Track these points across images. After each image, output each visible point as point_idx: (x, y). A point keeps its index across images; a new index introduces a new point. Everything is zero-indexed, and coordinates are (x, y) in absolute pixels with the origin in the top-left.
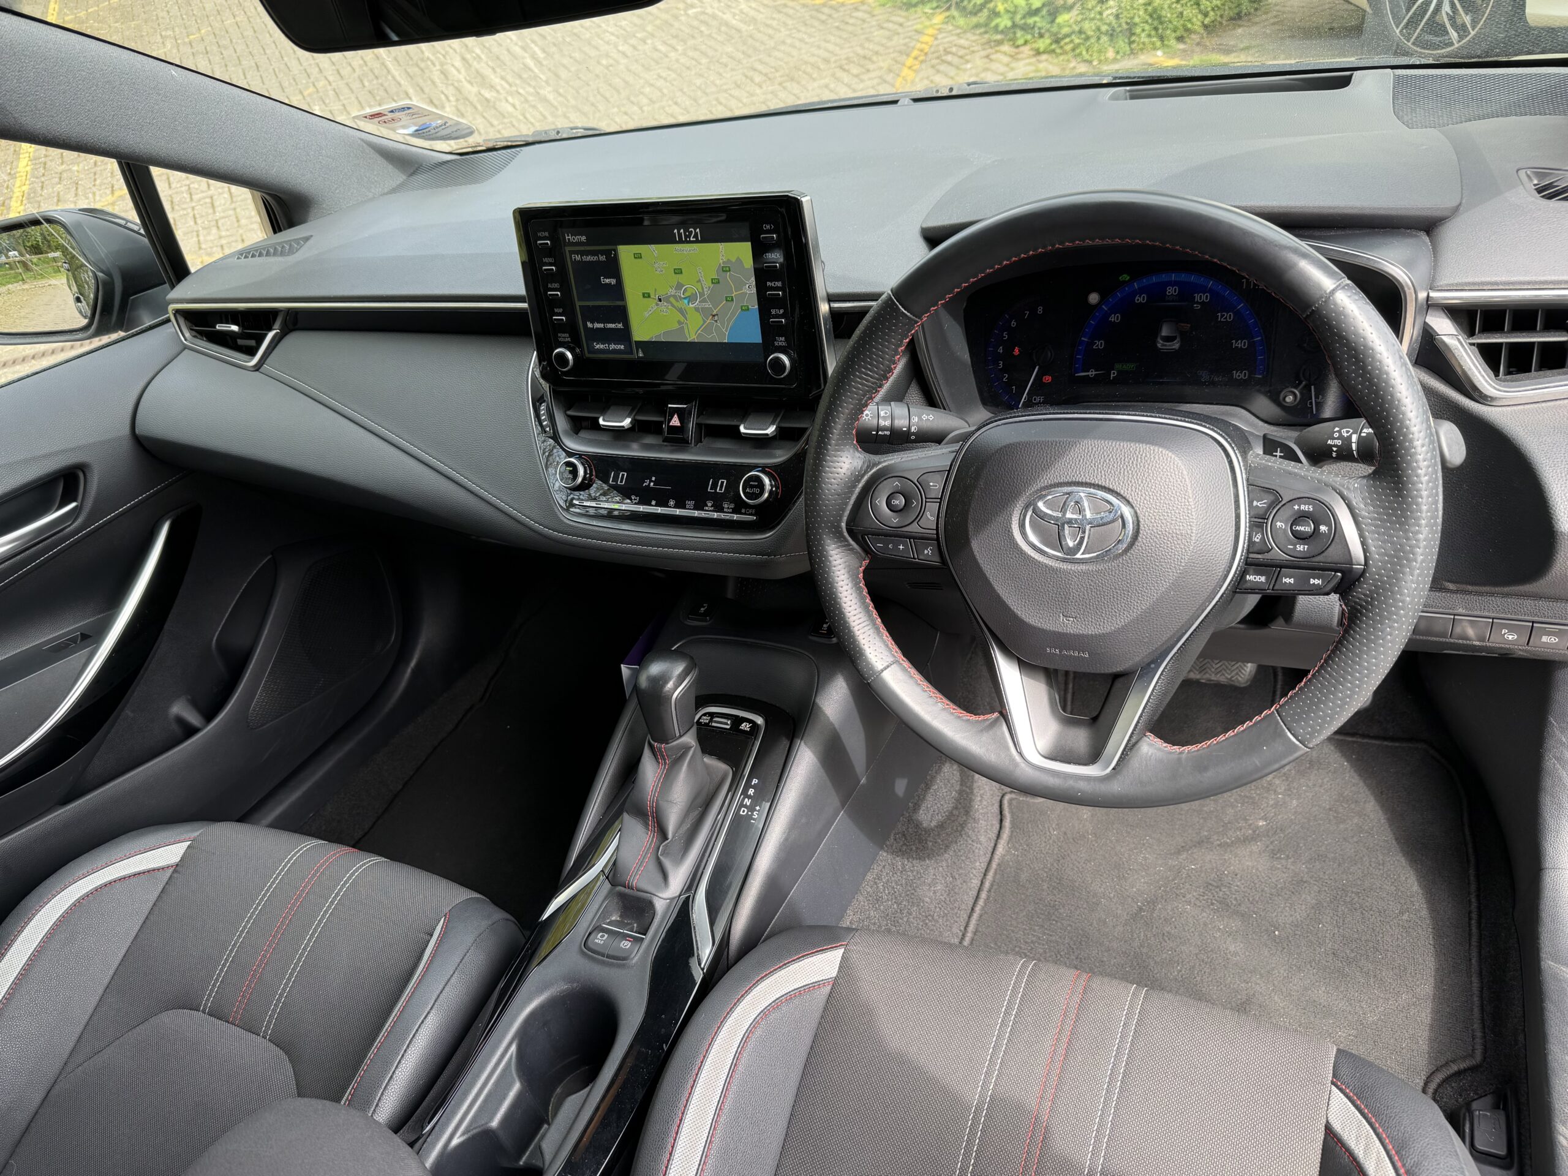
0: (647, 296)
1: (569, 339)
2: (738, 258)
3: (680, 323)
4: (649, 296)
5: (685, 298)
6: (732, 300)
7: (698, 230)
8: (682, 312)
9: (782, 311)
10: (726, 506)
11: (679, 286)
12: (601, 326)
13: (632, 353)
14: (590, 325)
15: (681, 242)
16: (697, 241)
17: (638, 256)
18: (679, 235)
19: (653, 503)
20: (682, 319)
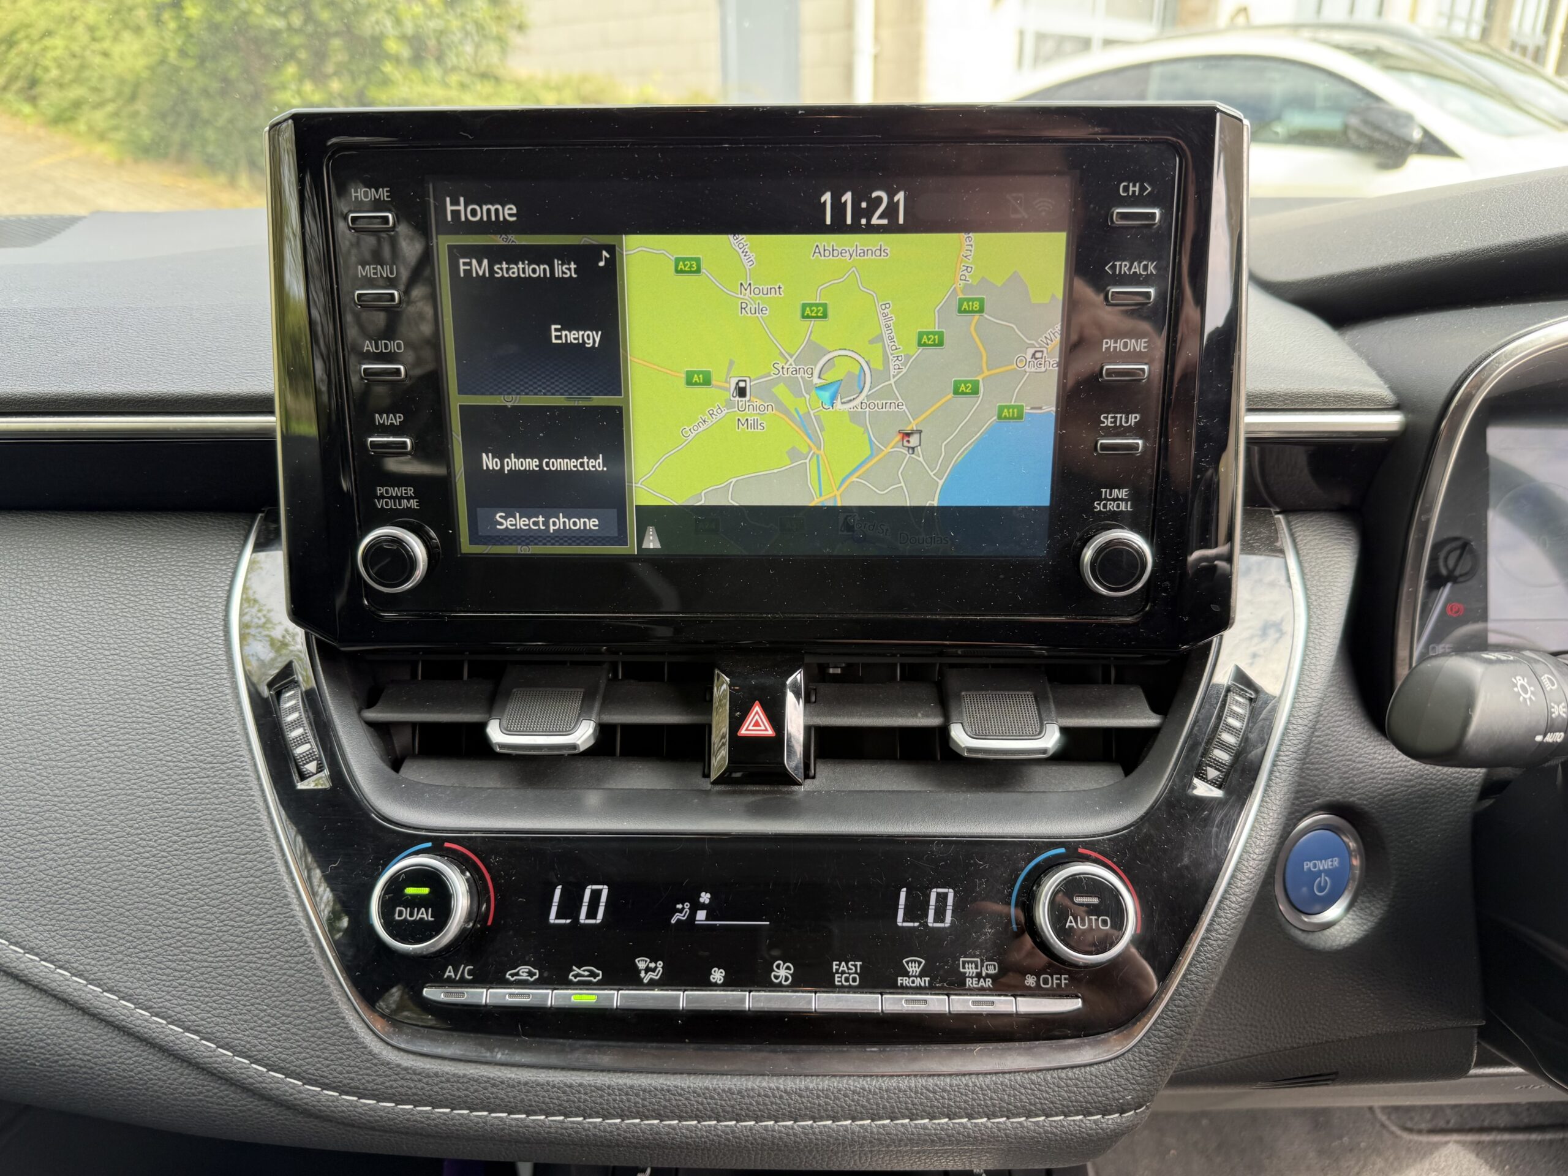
0: (699, 379)
1: (414, 504)
2: (1015, 278)
3: (794, 454)
4: (707, 382)
5: (821, 388)
6: (975, 392)
7: (900, 197)
8: (806, 424)
9: (1134, 419)
10: (970, 970)
11: (813, 351)
12: (532, 464)
13: (622, 539)
14: (489, 462)
15: (839, 227)
16: (892, 228)
17: (688, 267)
18: (839, 208)
19: (718, 975)
20: (803, 444)
